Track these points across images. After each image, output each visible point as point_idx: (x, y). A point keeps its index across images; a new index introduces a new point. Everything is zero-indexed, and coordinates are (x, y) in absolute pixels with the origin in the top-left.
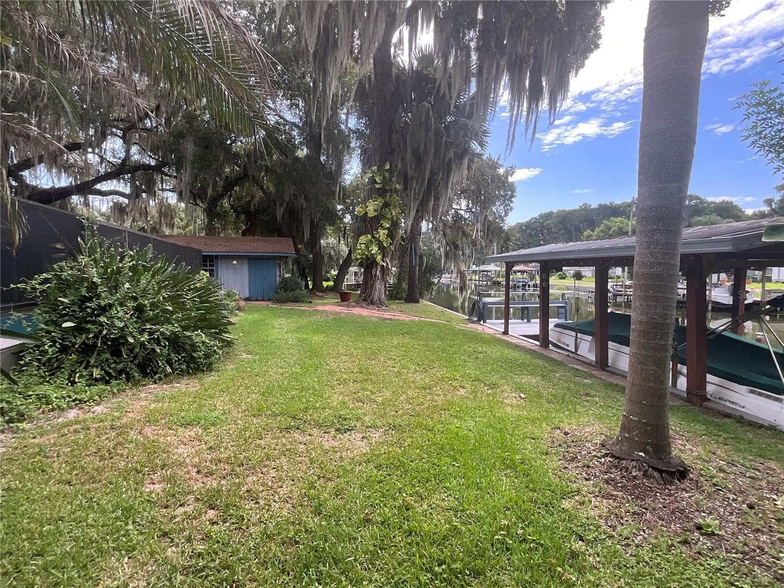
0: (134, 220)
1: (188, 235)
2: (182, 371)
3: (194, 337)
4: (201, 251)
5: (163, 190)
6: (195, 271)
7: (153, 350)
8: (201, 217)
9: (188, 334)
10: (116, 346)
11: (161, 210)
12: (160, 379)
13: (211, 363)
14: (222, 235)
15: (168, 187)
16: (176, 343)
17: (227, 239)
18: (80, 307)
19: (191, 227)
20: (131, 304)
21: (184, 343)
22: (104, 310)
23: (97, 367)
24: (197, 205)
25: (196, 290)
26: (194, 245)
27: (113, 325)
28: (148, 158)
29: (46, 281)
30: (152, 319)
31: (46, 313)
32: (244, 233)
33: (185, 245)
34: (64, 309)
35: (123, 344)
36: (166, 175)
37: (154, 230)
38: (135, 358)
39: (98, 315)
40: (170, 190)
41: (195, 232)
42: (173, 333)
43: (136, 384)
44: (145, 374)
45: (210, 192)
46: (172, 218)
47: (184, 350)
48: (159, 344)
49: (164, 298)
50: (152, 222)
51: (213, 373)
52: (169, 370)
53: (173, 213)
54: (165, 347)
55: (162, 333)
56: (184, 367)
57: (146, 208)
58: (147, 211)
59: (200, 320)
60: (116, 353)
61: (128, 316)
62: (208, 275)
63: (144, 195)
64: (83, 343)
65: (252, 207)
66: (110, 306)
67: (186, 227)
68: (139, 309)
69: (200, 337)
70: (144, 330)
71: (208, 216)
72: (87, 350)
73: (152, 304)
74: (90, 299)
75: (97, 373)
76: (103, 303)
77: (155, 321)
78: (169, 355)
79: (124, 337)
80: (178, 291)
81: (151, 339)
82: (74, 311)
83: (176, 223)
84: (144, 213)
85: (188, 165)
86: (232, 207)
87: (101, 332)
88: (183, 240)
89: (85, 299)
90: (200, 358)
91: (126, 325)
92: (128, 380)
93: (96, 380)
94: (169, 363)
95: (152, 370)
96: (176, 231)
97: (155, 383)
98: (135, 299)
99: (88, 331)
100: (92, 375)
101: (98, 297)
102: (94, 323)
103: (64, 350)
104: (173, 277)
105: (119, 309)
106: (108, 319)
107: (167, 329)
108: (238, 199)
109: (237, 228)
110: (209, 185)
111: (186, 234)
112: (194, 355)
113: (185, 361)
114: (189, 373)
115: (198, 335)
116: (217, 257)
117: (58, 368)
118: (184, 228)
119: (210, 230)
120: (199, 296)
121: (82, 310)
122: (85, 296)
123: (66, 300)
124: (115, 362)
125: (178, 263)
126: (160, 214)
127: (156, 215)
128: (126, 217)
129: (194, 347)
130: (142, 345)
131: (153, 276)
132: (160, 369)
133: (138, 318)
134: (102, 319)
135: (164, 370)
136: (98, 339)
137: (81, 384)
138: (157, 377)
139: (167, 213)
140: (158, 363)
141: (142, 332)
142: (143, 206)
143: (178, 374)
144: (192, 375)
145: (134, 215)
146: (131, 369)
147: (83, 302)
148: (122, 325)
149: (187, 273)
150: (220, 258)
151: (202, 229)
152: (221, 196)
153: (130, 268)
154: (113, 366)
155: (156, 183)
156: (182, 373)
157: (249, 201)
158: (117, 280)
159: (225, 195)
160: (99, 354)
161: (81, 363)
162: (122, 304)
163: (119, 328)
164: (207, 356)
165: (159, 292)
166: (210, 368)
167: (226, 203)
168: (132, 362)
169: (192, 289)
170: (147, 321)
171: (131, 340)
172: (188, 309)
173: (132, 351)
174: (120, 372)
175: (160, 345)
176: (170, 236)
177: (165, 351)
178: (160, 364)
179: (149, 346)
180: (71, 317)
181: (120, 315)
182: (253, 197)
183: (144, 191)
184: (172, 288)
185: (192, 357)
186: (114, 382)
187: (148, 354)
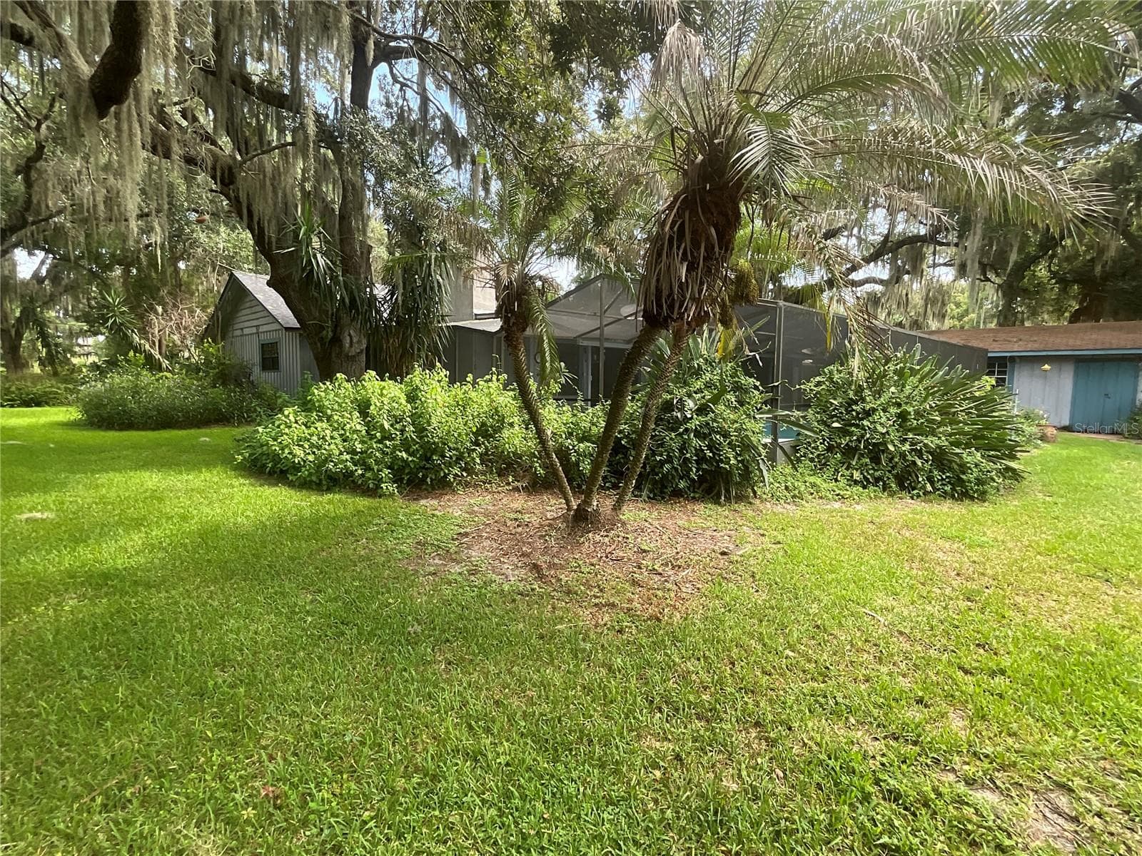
0: (889, 314)
1: (966, 327)
2: (945, 492)
3: (964, 455)
4: (987, 351)
5: (935, 265)
6: (975, 377)
7: (914, 463)
8: (991, 296)
9: (958, 451)
10: (876, 452)
11: (927, 295)
12: (919, 496)
13: (984, 493)
14: (1027, 324)
15: (941, 261)
16: (940, 459)
17: (1040, 329)
18: (846, 410)
19: (973, 316)
20: (893, 410)
21: (951, 462)
22: (868, 413)
23: (857, 470)
24: (988, 280)
25: (974, 399)
26: (975, 343)
27: (875, 430)
28: (917, 225)
29: (819, 384)
30: (915, 429)
31: (818, 413)
32: (1075, 318)
33: (961, 343)
34: (834, 410)
35: (883, 451)
36: (942, 244)
37: (916, 324)
38: (893, 468)
39: (862, 419)
40: (945, 264)
41: (978, 322)
42: (939, 447)
43: (892, 494)
44: (902, 487)
45: (1013, 257)
46: (944, 304)
47: (951, 469)
48: (920, 457)
49: (931, 407)
50: (913, 314)
51: (986, 504)
52: (929, 488)
53: (946, 298)
54: (927, 461)
55: (926, 445)
56: (948, 488)
57: (907, 295)
58: (907, 299)
59: (975, 437)
60: (876, 460)
61: (891, 423)
62: (994, 383)
63: (906, 277)
64: (847, 445)
65: (1098, 269)
66: (874, 410)
67: (963, 316)
68: (903, 416)
69: (973, 457)
70: (905, 440)
71: (1004, 296)
72: (849, 452)
73: (917, 413)
74: (856, 403)
75: (857, 475)
76: (868, 408)
77: (918, 430)
78: (931, 471)
79: (884, 444)
80: (948, 400)
81: (912, 450)
82: (841, 413)
83: (949, 311)
84: (904, 303)
85: (979, 225)
86: (1054, 275)
87: (863, 436)
88: (958, 336)
89: (852, 402)
90: (970, 482)
91: (887, 432)
92: (884, 490)
93: (856, 482)
94: (931, 480)
95: (910, 484)
96: (948, 323)
97: (912, 498)
98: (899, 405)
99: (851, 434)
100: (852, 477)
101: (863, 400)
102: (857, 426)
103: (830, 449)
104: (944, 383)
105: (882, 414)
106: (871, 423)
107: (932, 442)
108: (1068, 259)
109: (1059, 311)
110: (1012, 246)
111: (962, 327)
112: (964, 477)
113: (949, 482)
114: (953, 497)
115: (970, 454)
116: (1012, 359)
117: (825, 464)
118: (960, 317)
119: (1007, 317)
120: (976, 407)
121: (848, 412)
122: (851, 399)
123: (835, 402)
124: (873, 469)
125: (952, 366)
126: (926, 300)
127: (921, 303)
128: (879, 310)
129: (964, 468)
130: (903, 455)
131: (920, 381)
132: (920, 485)
133: (900, 426)
134: (865, 423)
135: (924, 487)
136: (860, 442)
137: (842, 483)
138: (915, 492)
139: (937, 299)
140: (918, 478)
141: (904, 441)
142: (904, 292)
143: (940, 496)
144: (957, 500)
145: (890, 306)
146: (889, 478)
147: (850, 405)
148: (884, 431)
149: (963, 378)
150: (1018, 360)
151: (993, 316)
152: (1035, 260)
153: (895, 372)
154: (871, 472)
155: (925, 258)
156: (945, 495)
157: (1092, 260)
158: (882, 384)
159: (1042, 257)
160: (859, 459)
161: (844, 463)
162: (885, 410)
163: (882, 434)
164: (980, 482)
165: (925, 399)
166: (983, 497)
167: (1042, 271)
168: (890, 472)
169: (967, 399)
170: (909, 431)
171: (891, 448)
172: (960, 422)
173: (891, 460)
174: (877, 480)
175: (922, 458)
176: (938, 332)
177: (927, 466)
178: (920, 479)
179: (909, 458)
180: (840, 419)
181: (883, 420)
182: (1101, 251)
183: (908, 273)
184: (943, 395)
185: (960, 479)
186: (872, 488)
187: (908, 466)
